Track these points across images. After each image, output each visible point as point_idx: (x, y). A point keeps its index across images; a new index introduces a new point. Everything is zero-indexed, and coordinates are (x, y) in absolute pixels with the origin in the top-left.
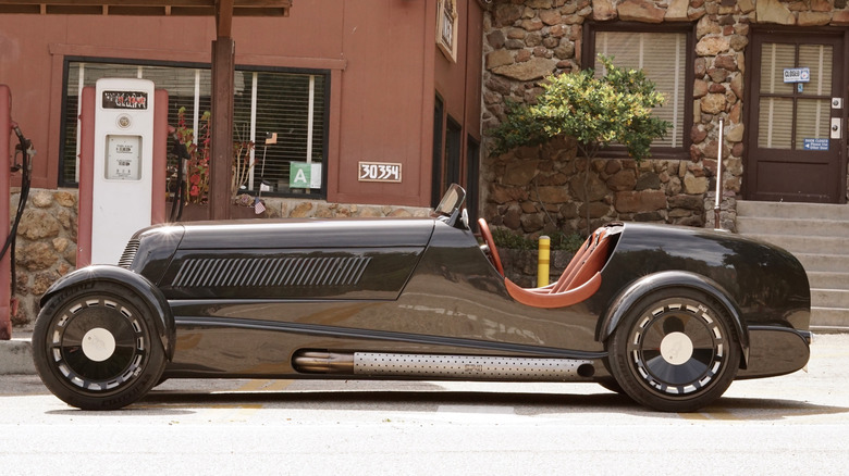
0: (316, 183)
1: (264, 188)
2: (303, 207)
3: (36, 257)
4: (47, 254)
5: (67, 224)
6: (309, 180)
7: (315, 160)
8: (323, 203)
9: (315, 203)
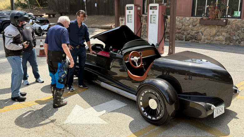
0: (239, 15)
1: (229, 16)
2: (235, 20)
3: (186, 29)
4: (188, 29)
5: (192, 23)
6: (238, 14)
7: (240, 11)
8: (240, 20)
9: (238, 19)
